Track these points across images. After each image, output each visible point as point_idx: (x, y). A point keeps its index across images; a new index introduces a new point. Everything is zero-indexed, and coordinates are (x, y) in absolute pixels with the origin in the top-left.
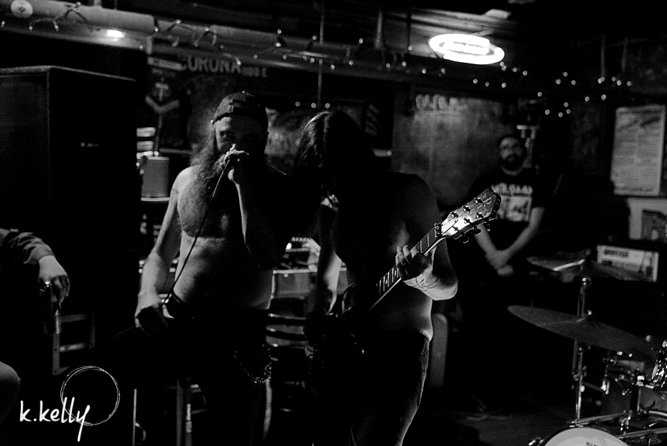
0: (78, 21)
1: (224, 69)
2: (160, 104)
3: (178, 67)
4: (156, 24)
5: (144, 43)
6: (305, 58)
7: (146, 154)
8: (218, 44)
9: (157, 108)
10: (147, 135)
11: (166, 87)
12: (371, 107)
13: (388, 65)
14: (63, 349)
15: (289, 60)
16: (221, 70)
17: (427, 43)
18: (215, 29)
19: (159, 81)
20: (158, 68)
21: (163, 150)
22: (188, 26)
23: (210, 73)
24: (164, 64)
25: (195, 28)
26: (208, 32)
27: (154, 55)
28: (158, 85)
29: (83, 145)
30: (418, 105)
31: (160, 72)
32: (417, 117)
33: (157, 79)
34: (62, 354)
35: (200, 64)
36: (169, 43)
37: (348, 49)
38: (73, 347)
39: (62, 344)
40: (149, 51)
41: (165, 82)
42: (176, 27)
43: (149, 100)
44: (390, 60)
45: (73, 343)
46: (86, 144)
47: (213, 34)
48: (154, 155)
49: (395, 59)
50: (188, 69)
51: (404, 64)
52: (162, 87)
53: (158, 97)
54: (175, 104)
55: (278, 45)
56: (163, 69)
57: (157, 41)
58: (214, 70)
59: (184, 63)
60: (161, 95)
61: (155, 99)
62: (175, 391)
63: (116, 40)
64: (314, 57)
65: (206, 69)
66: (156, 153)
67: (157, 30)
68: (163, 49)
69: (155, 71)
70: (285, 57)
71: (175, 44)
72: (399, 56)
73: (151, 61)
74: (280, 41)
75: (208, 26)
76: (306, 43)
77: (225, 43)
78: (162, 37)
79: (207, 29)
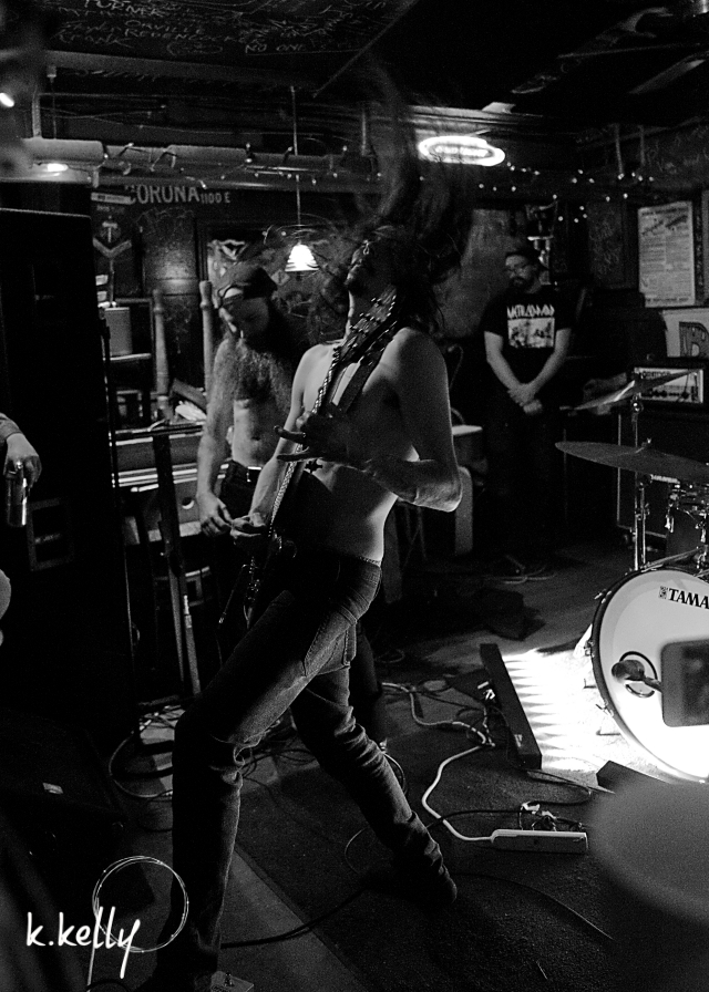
1: (180, 198)
2: (110, 246)
3: (127, 200)
4: (105, 151)
5: (91, 175)
6: (280, 174)
7: (102, 305)
8: (177, 167)
9: (106, 251)
10: (103, 283)
11: (115, 225)
13: (379, 175)
14: (38, 541)
15: (262, 179)
16: (177, 200)
18: (172, 149)
19: (106, 219)
20: (103, 204)
21: (119, 300)
22: (142, 148)
23: (164, 205)
24: (109, 198)
25: (150, 150)
26: (166, 153)
27: (103, 189)
28: (105, 224)
29: (37, 297)
31: (106, 209)
33: (103, 217)
34: (38, 547)
35: (151, 194)
36: (119, 171)
37: (331, 158)
38: (49, 538)
39: (36, 535)
40: (96, 184)
41: (113, 220)
42: (127, 151)
43: (96, 243)
44: (381, 168)
45: (49, 533)
46: (41, 297)
47: (172, 155)
48: (111, 306)
50: (137, 202)
52: (110, 226)
53: (107, 237)
54: (127, 244)
55: (248, 161)
56: (110, 205)
57: (104, 171)
58: (168, 201)
59: (133, 195)
60: (110, 235)
61: (104, 241)
63: (57, 175)
64: (291, 172)
65: (158, 200)
66: (113, 304)
67: (106, 156)
68: (112, 180)
69: (100, 208)
70: (256, 175)
71: (126, 172)
73: (94, 197)
74: (251, 157)
75: (165, 146)
76: (281, 156)
77: (186, 165)
78: (111, 165)
79: (164, 150)
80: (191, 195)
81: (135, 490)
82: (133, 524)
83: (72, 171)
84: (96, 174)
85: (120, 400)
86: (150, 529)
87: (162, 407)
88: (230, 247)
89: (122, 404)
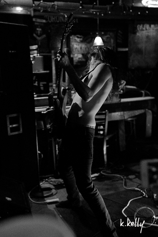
0: (5, 4)
1: (62, 21)
2: (39, 36)
3: (44, 21)
4: (34, 3)
5: (30, 12)
6: (91, 12)
7: (35, 55)
8: (58, 9)
9: (38, 38)
10: (35, 48)
11: (40, 29)
12: (119, 31)
13: (125, 12)
14: (11, 126)
15: (85, 14)
16: (61, 21)
17: (141, 2)
18: (56, 3)
19: (38, 28)
20: (37, 22)
21: (41, 54)
22: (46, 3)
23: (57, 23)
24: (39, 20)
25: (48, 3)
26: (53, 4)
27: (35, 16)
28: (38, 29)
29: (10, 51)
30: (138, 29)
31: (38, 24)
32: (138, 34)
33: (37, 26)
34: (11, 128)
35: (53, 19)
36: (39, 11)
37: (108, 7)
38: (14, 126)
39: (10, 124)
40: (32, 14)
41: (40, 28)
42: (41, 3)
43: (34, 35)
44: (125, 10)
45: (14, 124)
46: (11, 51)
47: (55, 5)
48: (37, 55)
49: (127, 9)
50: (48, 22)
51: (131, 11)
52: (39, 29)
53: (38, 33)
54: (44, 36)
55: (81, 7)
56: (39, 22)
57: (35, 10)
58: (58, 22)
59: (46, 20)
60: (39, 33)
61: (37, 35)
62: (51, 141)
63: (20, 11)
64: (95, 12)
65: (55, 21)
66: (38, 55)
67: (34, 5)
68: (37, 13)
69: (36, 23)
70: (84, 12)
71: (42, 11)
72: (129, 7)
73: (34, 20)
74: (81, 6)
75: (53, 2)
76: (92, 6)
77: (60, 9)
78: (36, 8)
79: (53, 3)
80: (65, 20)
81: (43, 112)
82: (42, 123)
83: (24, 10)
84: (32, 12)
85: (41, 85)
86: (47, 124)
87: (54, 88)
88: (78, 37)
89: (42, 86)
